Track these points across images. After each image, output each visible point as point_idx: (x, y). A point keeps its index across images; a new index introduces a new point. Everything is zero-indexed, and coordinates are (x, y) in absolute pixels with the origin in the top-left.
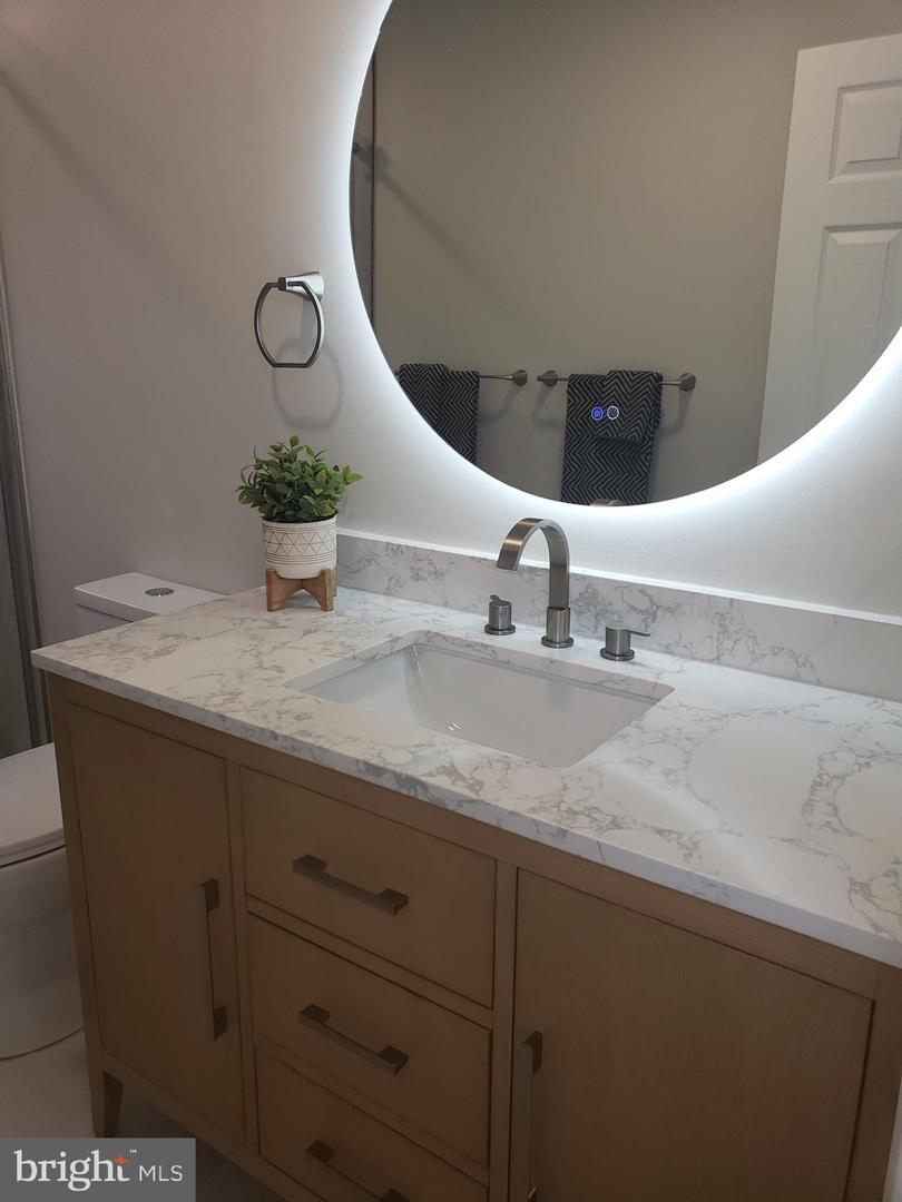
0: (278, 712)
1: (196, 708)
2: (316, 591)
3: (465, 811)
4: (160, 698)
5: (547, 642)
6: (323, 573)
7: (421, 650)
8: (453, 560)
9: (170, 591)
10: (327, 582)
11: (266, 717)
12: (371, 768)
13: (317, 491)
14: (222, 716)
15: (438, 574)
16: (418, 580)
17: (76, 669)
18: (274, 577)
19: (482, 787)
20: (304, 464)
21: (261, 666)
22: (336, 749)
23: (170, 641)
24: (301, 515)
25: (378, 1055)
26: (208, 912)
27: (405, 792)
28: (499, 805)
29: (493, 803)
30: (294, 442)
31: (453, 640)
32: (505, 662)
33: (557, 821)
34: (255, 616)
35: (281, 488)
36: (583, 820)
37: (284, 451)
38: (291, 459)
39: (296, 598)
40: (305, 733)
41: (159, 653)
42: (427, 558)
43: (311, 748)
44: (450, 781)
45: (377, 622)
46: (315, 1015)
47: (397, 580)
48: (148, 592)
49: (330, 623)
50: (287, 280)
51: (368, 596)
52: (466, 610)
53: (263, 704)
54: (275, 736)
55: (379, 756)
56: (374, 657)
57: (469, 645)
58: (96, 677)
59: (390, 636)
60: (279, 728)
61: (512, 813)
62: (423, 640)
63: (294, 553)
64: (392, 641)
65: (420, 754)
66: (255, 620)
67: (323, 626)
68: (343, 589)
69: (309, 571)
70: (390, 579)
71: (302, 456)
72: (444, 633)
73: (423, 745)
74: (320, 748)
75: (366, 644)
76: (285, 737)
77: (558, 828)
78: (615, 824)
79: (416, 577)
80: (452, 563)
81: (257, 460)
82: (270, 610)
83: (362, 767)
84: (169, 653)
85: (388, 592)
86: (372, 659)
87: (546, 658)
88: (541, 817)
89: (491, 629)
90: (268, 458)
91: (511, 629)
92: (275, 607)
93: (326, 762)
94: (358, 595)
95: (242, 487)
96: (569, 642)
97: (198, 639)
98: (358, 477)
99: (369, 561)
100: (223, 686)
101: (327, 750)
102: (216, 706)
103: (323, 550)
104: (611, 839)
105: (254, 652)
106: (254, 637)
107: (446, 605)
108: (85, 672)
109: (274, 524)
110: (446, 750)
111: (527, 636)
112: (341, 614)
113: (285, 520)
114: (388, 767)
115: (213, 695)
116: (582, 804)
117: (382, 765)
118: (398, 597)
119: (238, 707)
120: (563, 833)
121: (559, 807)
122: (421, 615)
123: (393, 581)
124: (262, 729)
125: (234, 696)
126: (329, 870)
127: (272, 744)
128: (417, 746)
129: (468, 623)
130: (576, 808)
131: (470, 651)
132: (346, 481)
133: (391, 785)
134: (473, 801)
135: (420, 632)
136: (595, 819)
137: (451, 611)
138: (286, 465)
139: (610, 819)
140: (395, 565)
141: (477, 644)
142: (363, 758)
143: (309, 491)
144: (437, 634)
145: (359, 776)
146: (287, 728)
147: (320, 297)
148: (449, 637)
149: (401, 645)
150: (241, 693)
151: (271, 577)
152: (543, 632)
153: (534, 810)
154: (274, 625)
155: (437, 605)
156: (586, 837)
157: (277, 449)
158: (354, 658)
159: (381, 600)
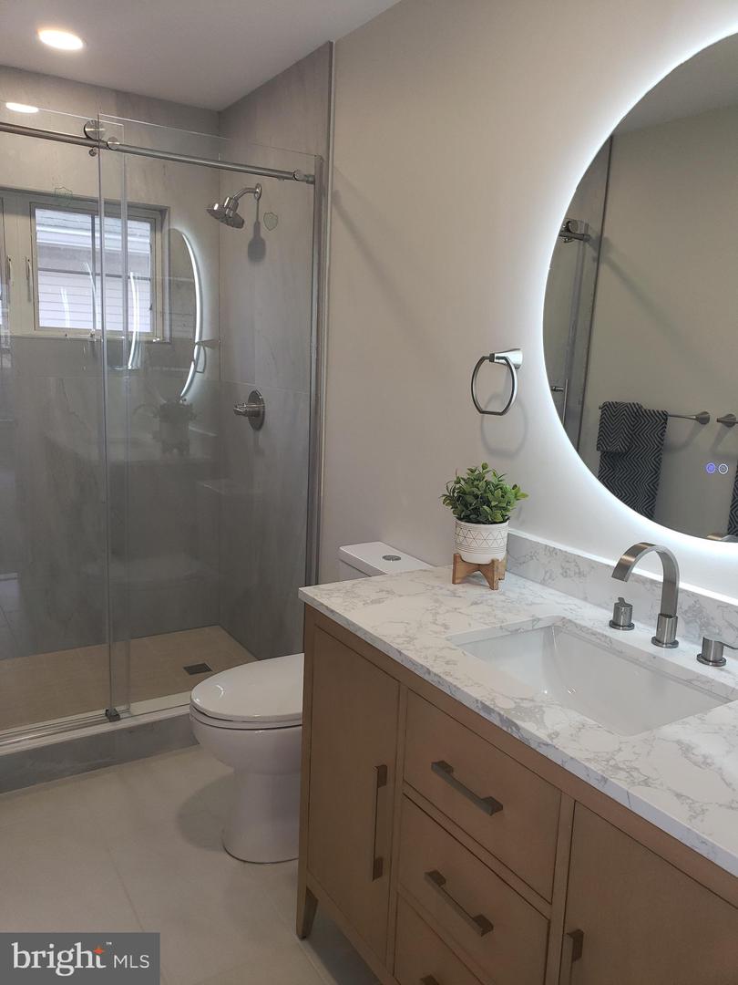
0: (436, 657)
1: (385, 643)
2: (486, 574)
3: (542, 751)
4: (366, 633)
5: (656, 641)
6: (493, 561)
7: (556, 631)
8: (593, 564)
9: (398, 559)
10: (495, 568)
11: (426, 658)
12: (485, 707)
13: (493, 504)
14: (399, 652)
15: (580, 574)
16: (566, 577)
17: (322, 604)
18: (459, 560)
19: (557, 736)
20: (487, 483)
21: (434, 623)
22: (466, 690)
23: (383, 595)
24: (480, 519)
25: (473, 919)
26: (378, 786)
27: (505, 729)
28: (564, 750)
29: (561, 749)
30: (484, 467)
31: (582, 628)
32: (619, 652)
33: (603, 771)
34: (443, 586)
35: (470, 499)
36: (622, 775)
37: (477, 472)
38: (480, 478)
39: (474, 577)
40: (447, 674)
41: (373, 602)
42: (575, 561)
43: (450, 685)
44: (536, 728)
45: (527, 604)
46: (437, 878)
47: (551, 575)
48: (384, 557)
49: (492, 599)
50: (496, 355)
51: (529, 583)
52: (599, 605)
53: (426, 648)
54: (429, 672)
55: (493, 700)
56: (517, 630)
57: (594, 634)
58: (332, 611)
59: (533, 616)
60: (433, 667)
61: (572, 758)
62: (559, 624)
63: (474, 544)
64: (534, 620)
65: (522, 705)
66: (441, 588)
67: (486, 600)
68: (510, 574)
69: (484, 559)
70: (546, 572)
71: (489, 477)
72: (577, 622)
73: (526, 699)
74: (455, 686)
75: (513, 619)
76: (435, 674)
77: (602, 776)
78: (646, 783)
79: (565, 574)
80: (593, 568)
81: (458, 478)
82: (454, 583)
83: (480, 705)
84: (380, 602)
85: (543, 583)
86: (516, 632)
87: (652, 655)
88: (592, 766)
89: (614, 624)
90: (466, 477)
91: (631, 626)
92: (457, 581)
93: (458, 697)
94: (521, 581)
95: (444, 495)
96: (675, 644)
97: (401, 596)
98: (525, 496)
99: (531, 557)
100: (406, 631)
101: (458, 689)
102: (398, 644)
103: (495, 545)
104: (639, 793)
105: (433, 611)
106: (437, 601)
107: (585, 599)
108: (327, 607)
109: (463, 523)
110: (542, 706)
111: (642, 633)
112: (503, 594)
113: (470, 521)
114: (496, 709)
115: (399, 636)
116: (627, 764)
117: (492, 707)
118: (551, 587)
119: (412, 647)
120: (605, 780)
121: (608, 761)
122: (563, 604)
123: (548, 574)
124: (422, 666)
125: (411, 639)
126: (455, 774)
127: (426, 677)
128: (522, 699)
129: (597, 616)
130: (621, 765)
131: (593, 638)
132: (516, 497)
133: (497, 722)
134: (547, 745)
135: (558, 617)
136: (631, 776)
137: (589, 605)
138: (476, 483)
139: (642, 778)
140: (549, 562)
141: (599, 633)
142: (480, 699)
143: (488, 503)
144: (570, 621)
145: (477, 711)
146: (438, 668)
147: (517, 367)
148: (580, 625)
149: (541, 625)
150: (416, 639)
151: (457, 559)
152: (653, 633)
153: (588, 760)
154: (454, 594)
155: (578, 598)
156: (620, 787)
157: (472, 471)
158: (501, 628)
159: (537, 587)
